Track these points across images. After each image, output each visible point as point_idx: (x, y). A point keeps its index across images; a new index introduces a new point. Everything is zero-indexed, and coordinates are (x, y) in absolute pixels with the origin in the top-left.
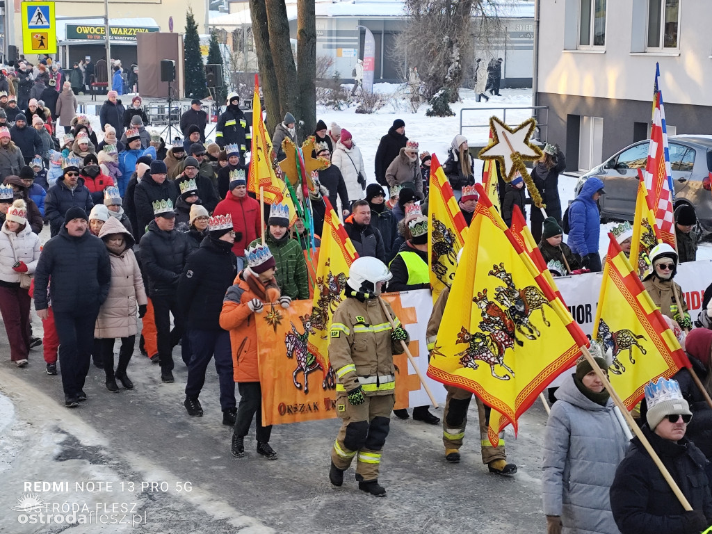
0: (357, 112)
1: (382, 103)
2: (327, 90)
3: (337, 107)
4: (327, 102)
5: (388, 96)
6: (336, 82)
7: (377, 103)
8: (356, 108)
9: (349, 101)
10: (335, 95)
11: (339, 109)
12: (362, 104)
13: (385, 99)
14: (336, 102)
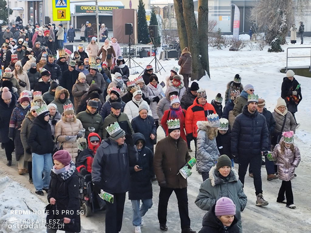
0: (230, 50)
1: (244, 45)
2: (214, 39)
3: (219, 48)
4: (214, 45)
5: (247, 41)
6: (219, 34)
7: (241, 45)
8: (229, 48)
9: (226, 44)
10: (218, 41)
11: (220, 48)
12: (233, 46)
13: (245, 43)
14: (219, 45)
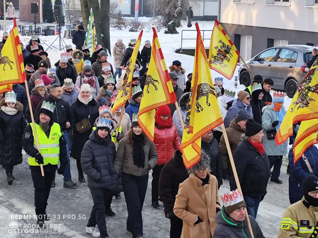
0: (130, 31)
1: (142, 27)
2: (115, 20)
4: (115, 25)
5: (146, 23)
6: (119, 16)
7: (140, 27)
8: (129, 29)
9: (126, 26)
10: (119, 22)
11: (121, 29)
12: (132, 27)
13: (144, 24)
14: (119, 26)
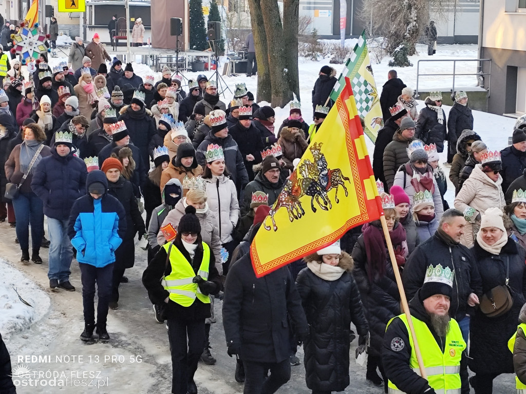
0: (331, 62)
2: (306, 44)
3: (315, 58)
4: (307, 54)
6: (314, 38)
8: (330, 59)
9: (324, 54)
10: (313, 48)
11: (316, 60)
12: (336, 56)
14: (314, 54)
